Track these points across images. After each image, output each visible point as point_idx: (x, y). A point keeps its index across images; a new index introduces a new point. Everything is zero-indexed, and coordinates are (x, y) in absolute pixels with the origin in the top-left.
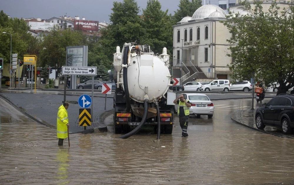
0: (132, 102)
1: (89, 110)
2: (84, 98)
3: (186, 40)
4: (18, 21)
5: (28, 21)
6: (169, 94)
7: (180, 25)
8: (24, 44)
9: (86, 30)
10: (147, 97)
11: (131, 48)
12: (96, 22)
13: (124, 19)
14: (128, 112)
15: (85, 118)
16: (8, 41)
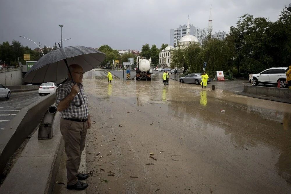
0: (140, 72)
1: (129, 74)
2: (128, 71)
3: (163, 56)
4: (115, 50)
5: (119, 51)
6: (150, 70)
7: (161, 52)
8: (117, 57)
9: (136, 53)
10: (144, 70)
11: (140, 58)
12: (138, 51)
13: (146, 50)
14: (139, 74)
15: (128, 76)
16: (112, 56)
